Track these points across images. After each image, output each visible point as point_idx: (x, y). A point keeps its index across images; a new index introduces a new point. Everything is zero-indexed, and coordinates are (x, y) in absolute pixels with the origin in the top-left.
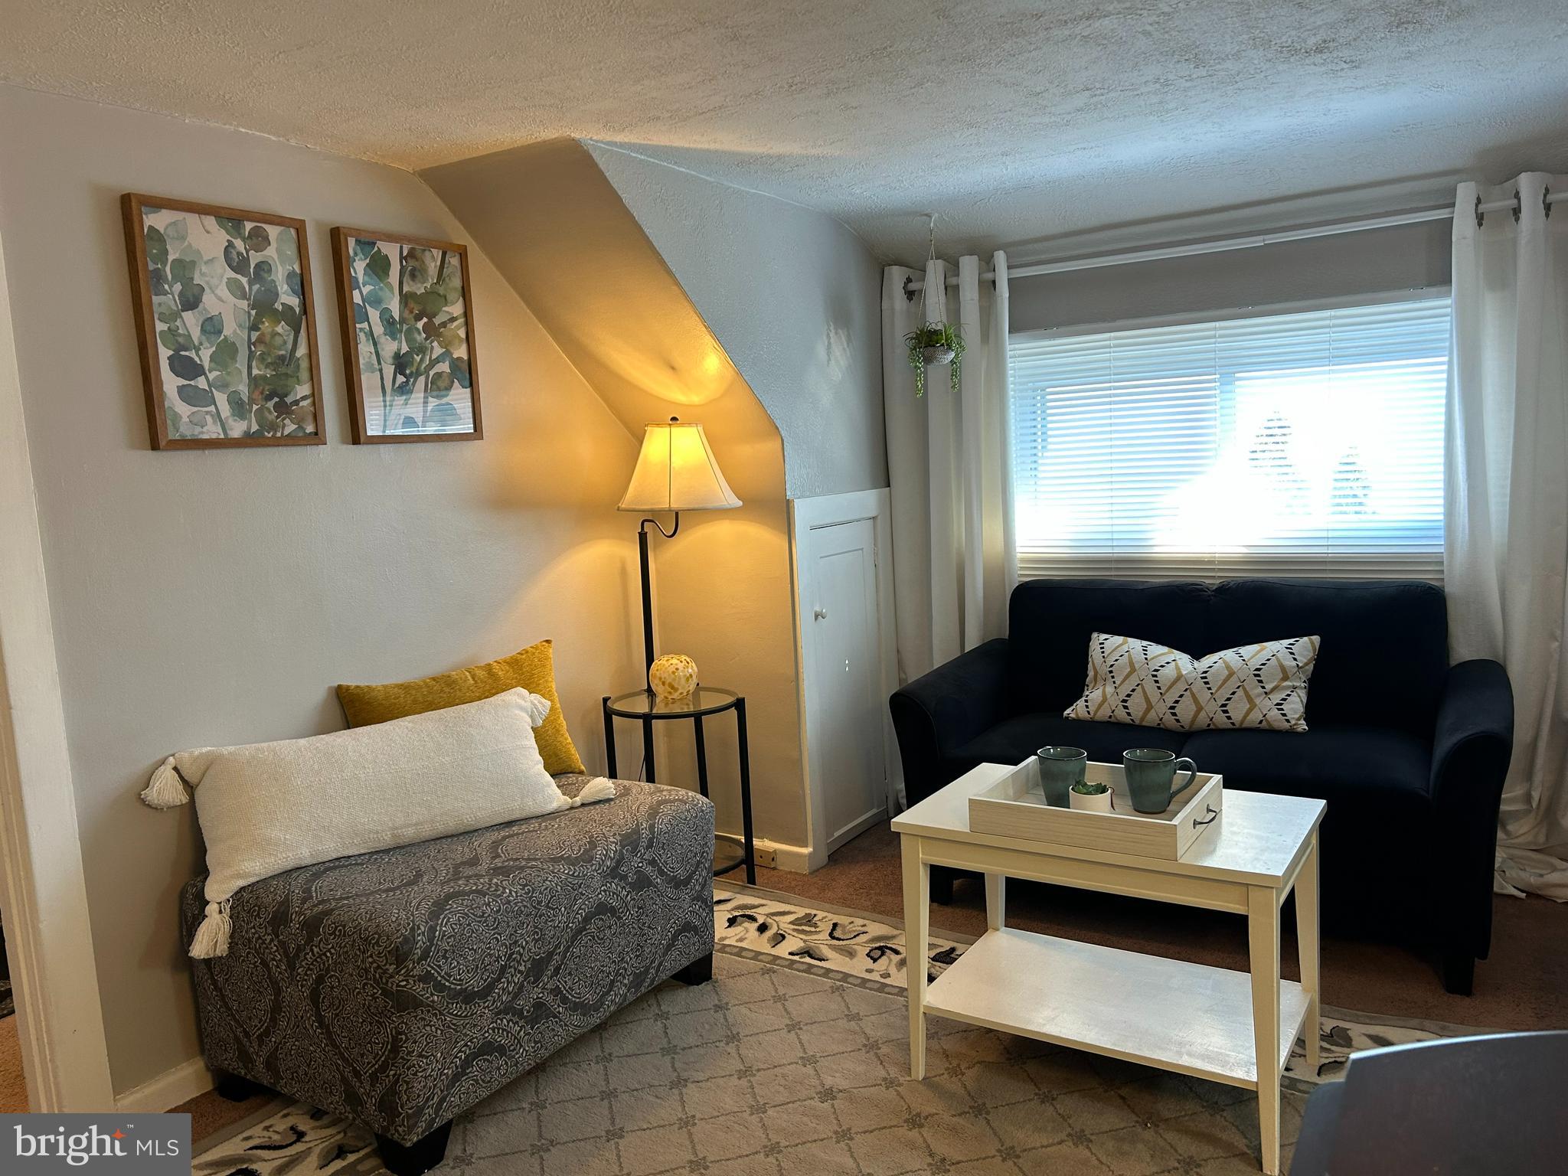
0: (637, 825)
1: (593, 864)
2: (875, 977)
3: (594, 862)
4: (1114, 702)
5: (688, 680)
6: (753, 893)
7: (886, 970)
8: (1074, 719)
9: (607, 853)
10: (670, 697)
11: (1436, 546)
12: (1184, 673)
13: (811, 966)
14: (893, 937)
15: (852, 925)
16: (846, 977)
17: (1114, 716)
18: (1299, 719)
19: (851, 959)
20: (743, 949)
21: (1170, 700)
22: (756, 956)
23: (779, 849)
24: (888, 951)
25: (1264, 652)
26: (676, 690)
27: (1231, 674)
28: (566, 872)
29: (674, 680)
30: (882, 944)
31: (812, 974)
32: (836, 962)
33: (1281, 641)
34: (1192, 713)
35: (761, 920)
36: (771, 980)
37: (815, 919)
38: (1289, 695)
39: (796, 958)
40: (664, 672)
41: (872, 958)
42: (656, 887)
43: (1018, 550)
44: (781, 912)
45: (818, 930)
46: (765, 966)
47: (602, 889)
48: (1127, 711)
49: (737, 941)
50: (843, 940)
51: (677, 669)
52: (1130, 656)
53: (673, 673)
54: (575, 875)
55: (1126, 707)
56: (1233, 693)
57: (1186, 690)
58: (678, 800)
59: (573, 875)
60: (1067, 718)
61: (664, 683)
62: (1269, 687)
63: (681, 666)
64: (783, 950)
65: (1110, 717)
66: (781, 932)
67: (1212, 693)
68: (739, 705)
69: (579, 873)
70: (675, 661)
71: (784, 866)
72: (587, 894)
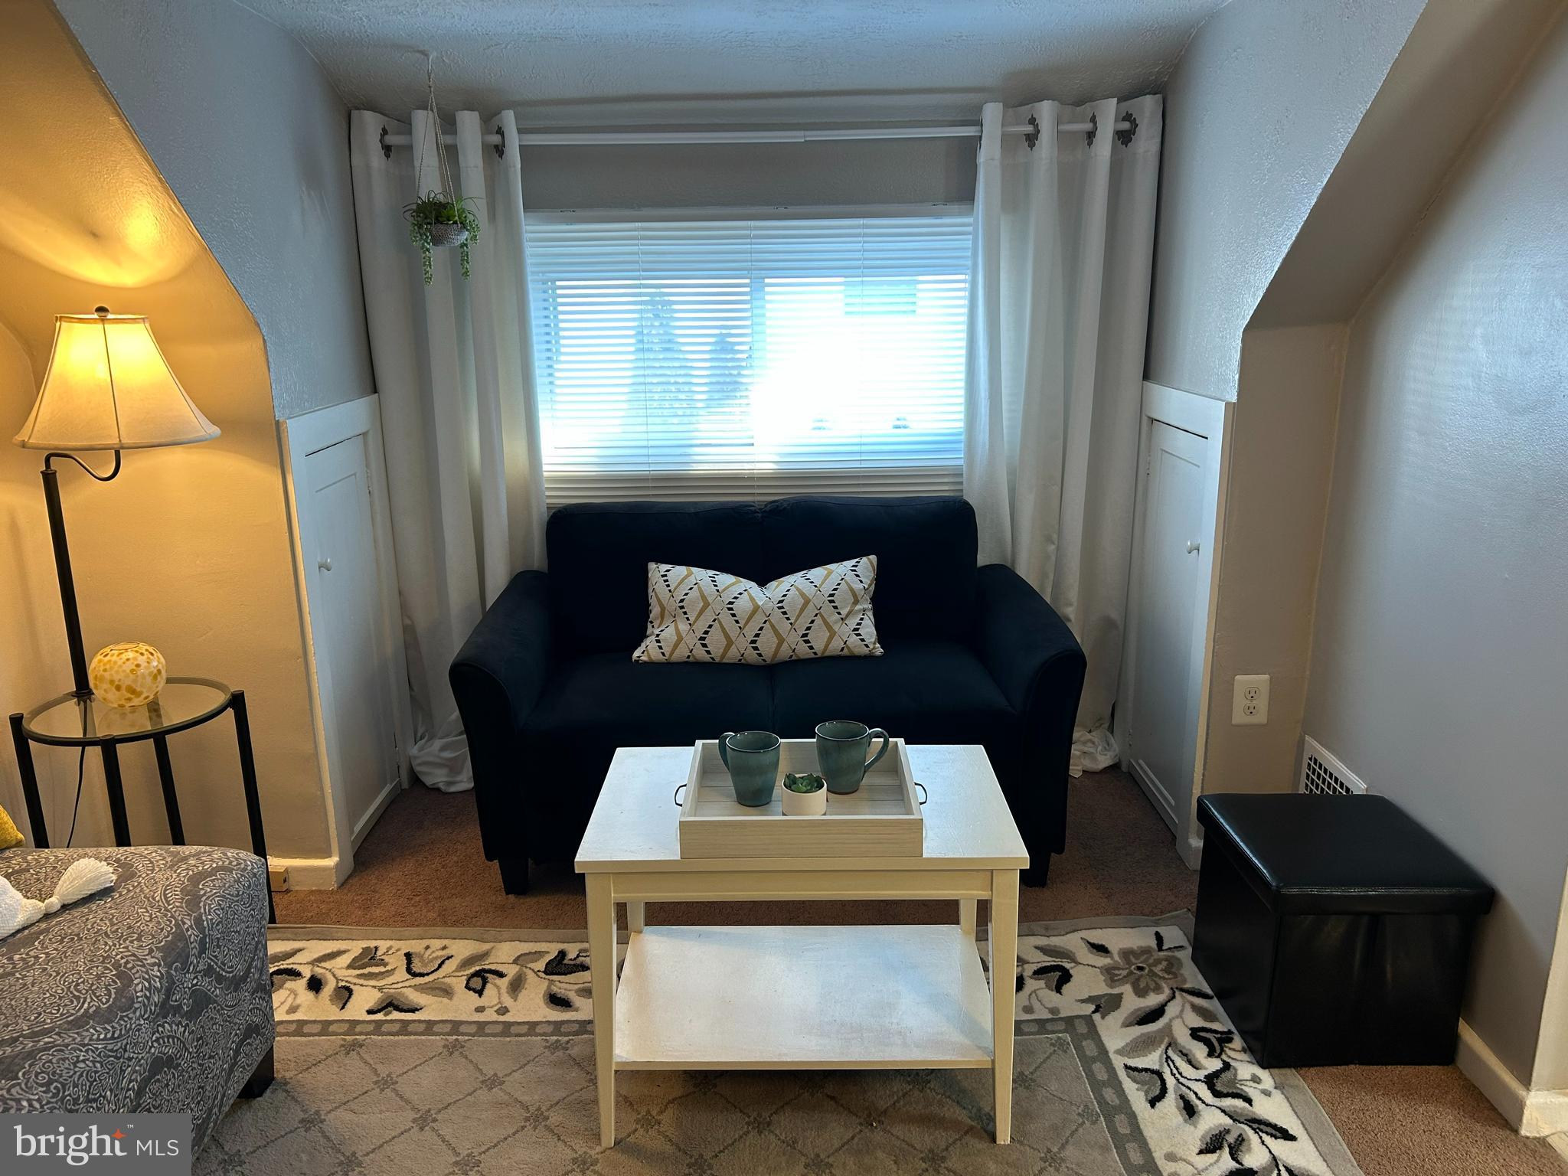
0: (177, 925)
1: (136, 1009)
2: (490, 1015)
3: (136, 1005)
4: (692, 640)
5: (155, 677)
6: (278, 935)
7: (500, 1003)
8: (645, 663)
9: (150, 983)
10: (128, 705)
11: (956, 458)
12: (760, 603)
13: (405, 1023)
14: (485, 955)
15: (429, 951)
16: (456, 1026)
17: (693, 655)
18: (875, 643)
19: (451, 999)
20: (301, 1023)
21: (750, 632)
22: (325, 1027)
23: (291, 867)
24: (488, 975)
25: (833, 576)
26: (138, 694)
27: (807, 602)
28: (102, 1036)
29: (135, 681)
30: (478, 968)
31: (411, 1034)
32: (433, 1009)
33: (845, 563)
34: (775, 646)
35: (307, 972)
36: (362, 1058)
37: (379, 953)
38: (862, 619)
39: (380, 1016)
40: (117, 672)
41: (475, 991)
42: (216, 1002)
43: (545, 468)
44: (329, 955)
45: (389, 968)
46: (344, 1040)
47: (154, 1038)
48: (707, 649)
49: (288, 1012)
50: (428, 974)
51: (138, 666)
52: (699, 588)
53: (132, 671)
54: (116, 1035)
55: (704, 645)
56: (812, 622)
57: (765, 622)
58: (219, 869)
59: (112, 1038)
60: (637, 661)
61: (118, 688)
62: (844, 612)
63: (142, 660)
64: (359, 1007)
65: (689, 657)
66: (344, 984)
67: (791, 624)
68: (237, 702)
69: (121, 1030)
70: (130, 655)
71: (298, 885)
72: (135, 1056)
